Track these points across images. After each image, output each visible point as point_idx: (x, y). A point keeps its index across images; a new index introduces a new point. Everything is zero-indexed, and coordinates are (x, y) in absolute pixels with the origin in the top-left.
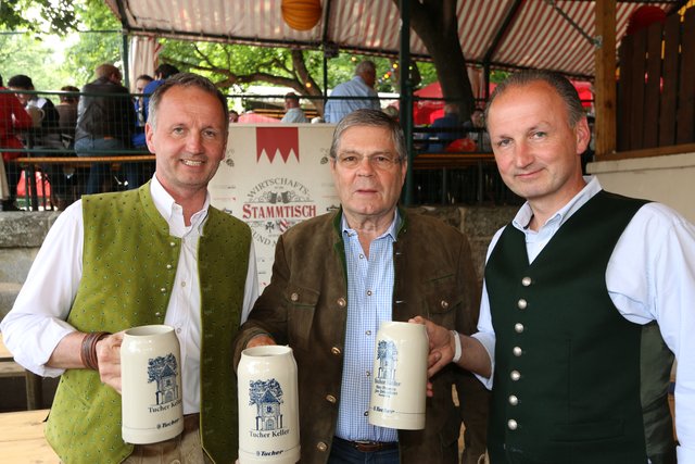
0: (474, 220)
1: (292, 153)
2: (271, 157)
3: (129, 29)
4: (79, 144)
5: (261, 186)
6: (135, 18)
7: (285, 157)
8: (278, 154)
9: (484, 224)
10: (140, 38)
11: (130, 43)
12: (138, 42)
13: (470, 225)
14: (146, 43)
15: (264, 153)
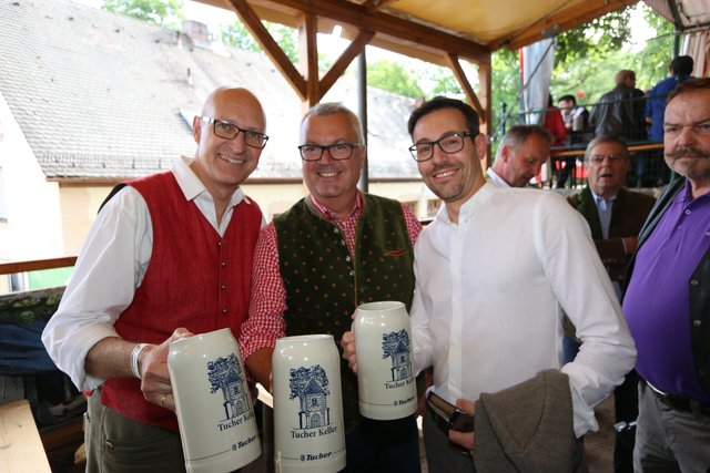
3: (680, 27)
6: (688, 18)
10: (693, 34)
11: (682, 41)
12: (690, 40)
14: (698, 38)
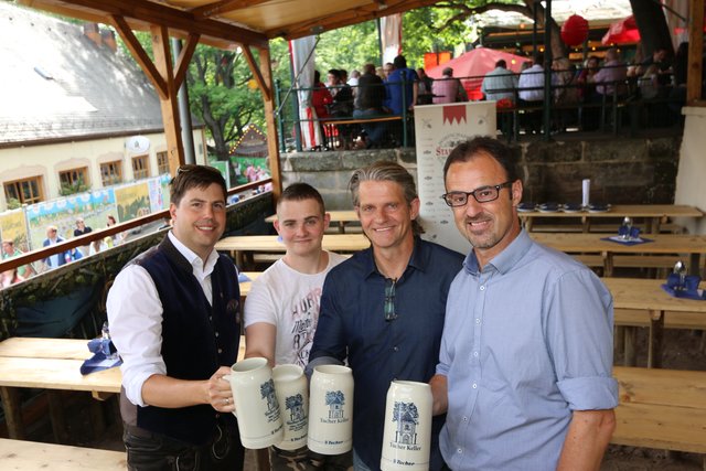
0: (591, 150)
1: (462, 119)
2: (451, 122)
4: (356, 113)
5: (446, 138)
7: (459, 121)
8: (455, 121)
9: (598, 153)
13: (589, 153)
15: (447, 120)
